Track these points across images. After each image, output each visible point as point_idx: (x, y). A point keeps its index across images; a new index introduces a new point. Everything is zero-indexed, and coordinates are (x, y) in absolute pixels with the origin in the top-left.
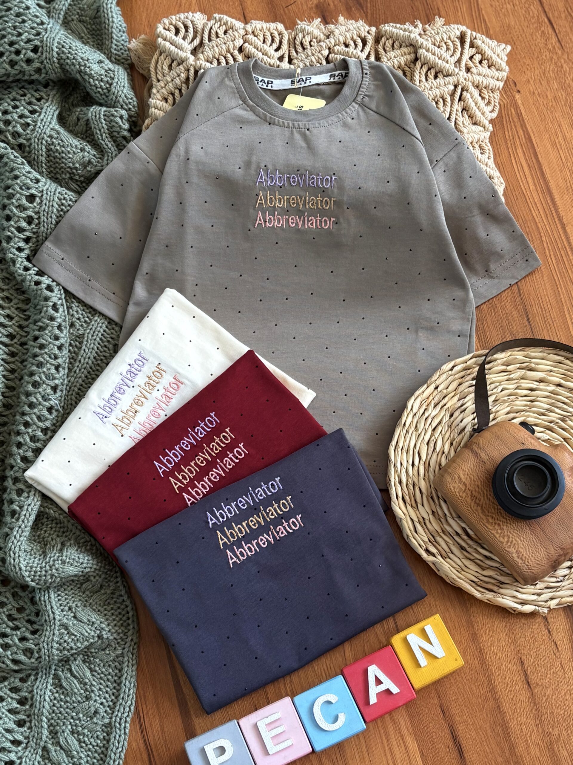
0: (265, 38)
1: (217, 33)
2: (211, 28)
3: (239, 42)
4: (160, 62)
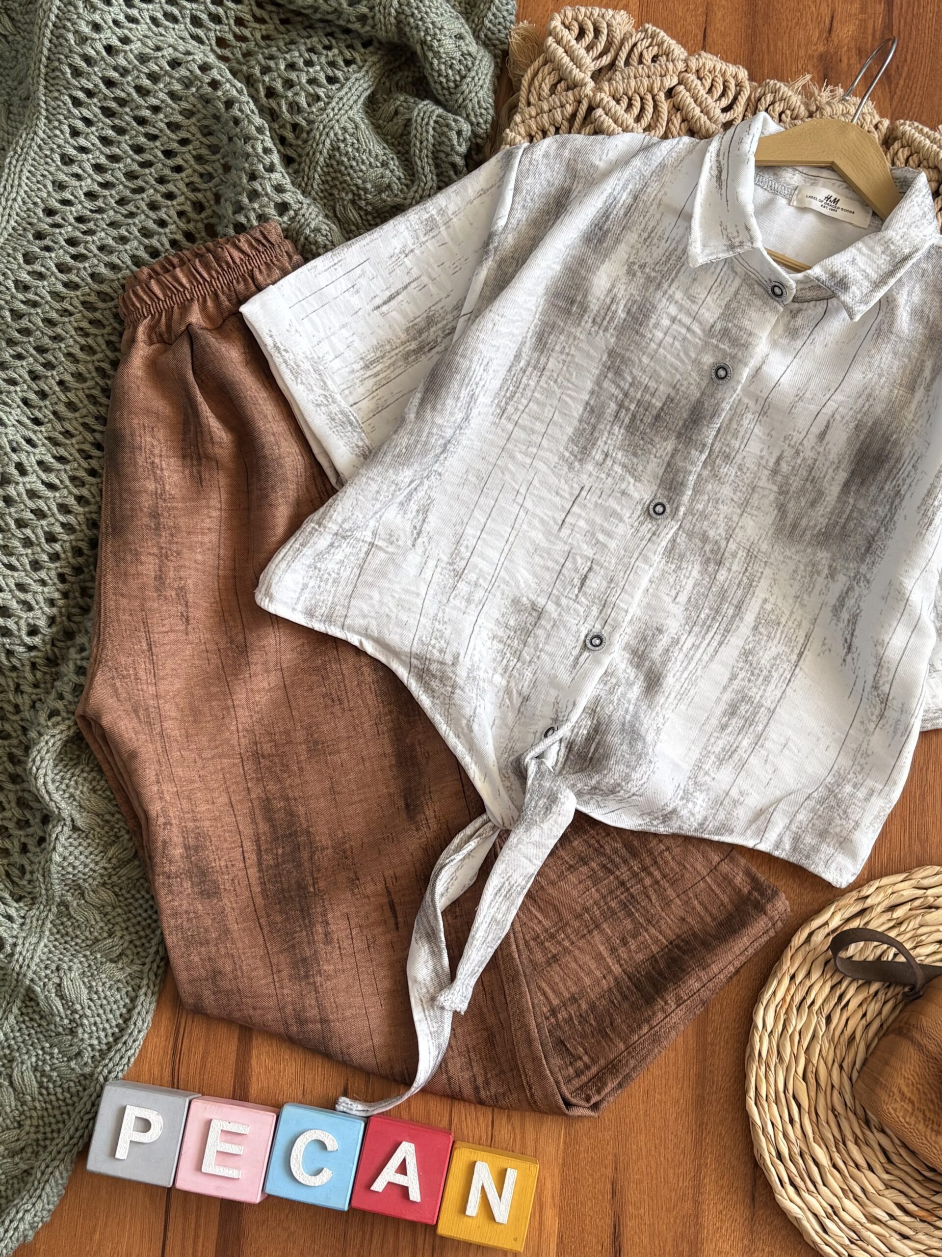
0: (712, 85)
1: (641, 55)
2: (635, 45)
3: (671, 81)
4: (540, 75)
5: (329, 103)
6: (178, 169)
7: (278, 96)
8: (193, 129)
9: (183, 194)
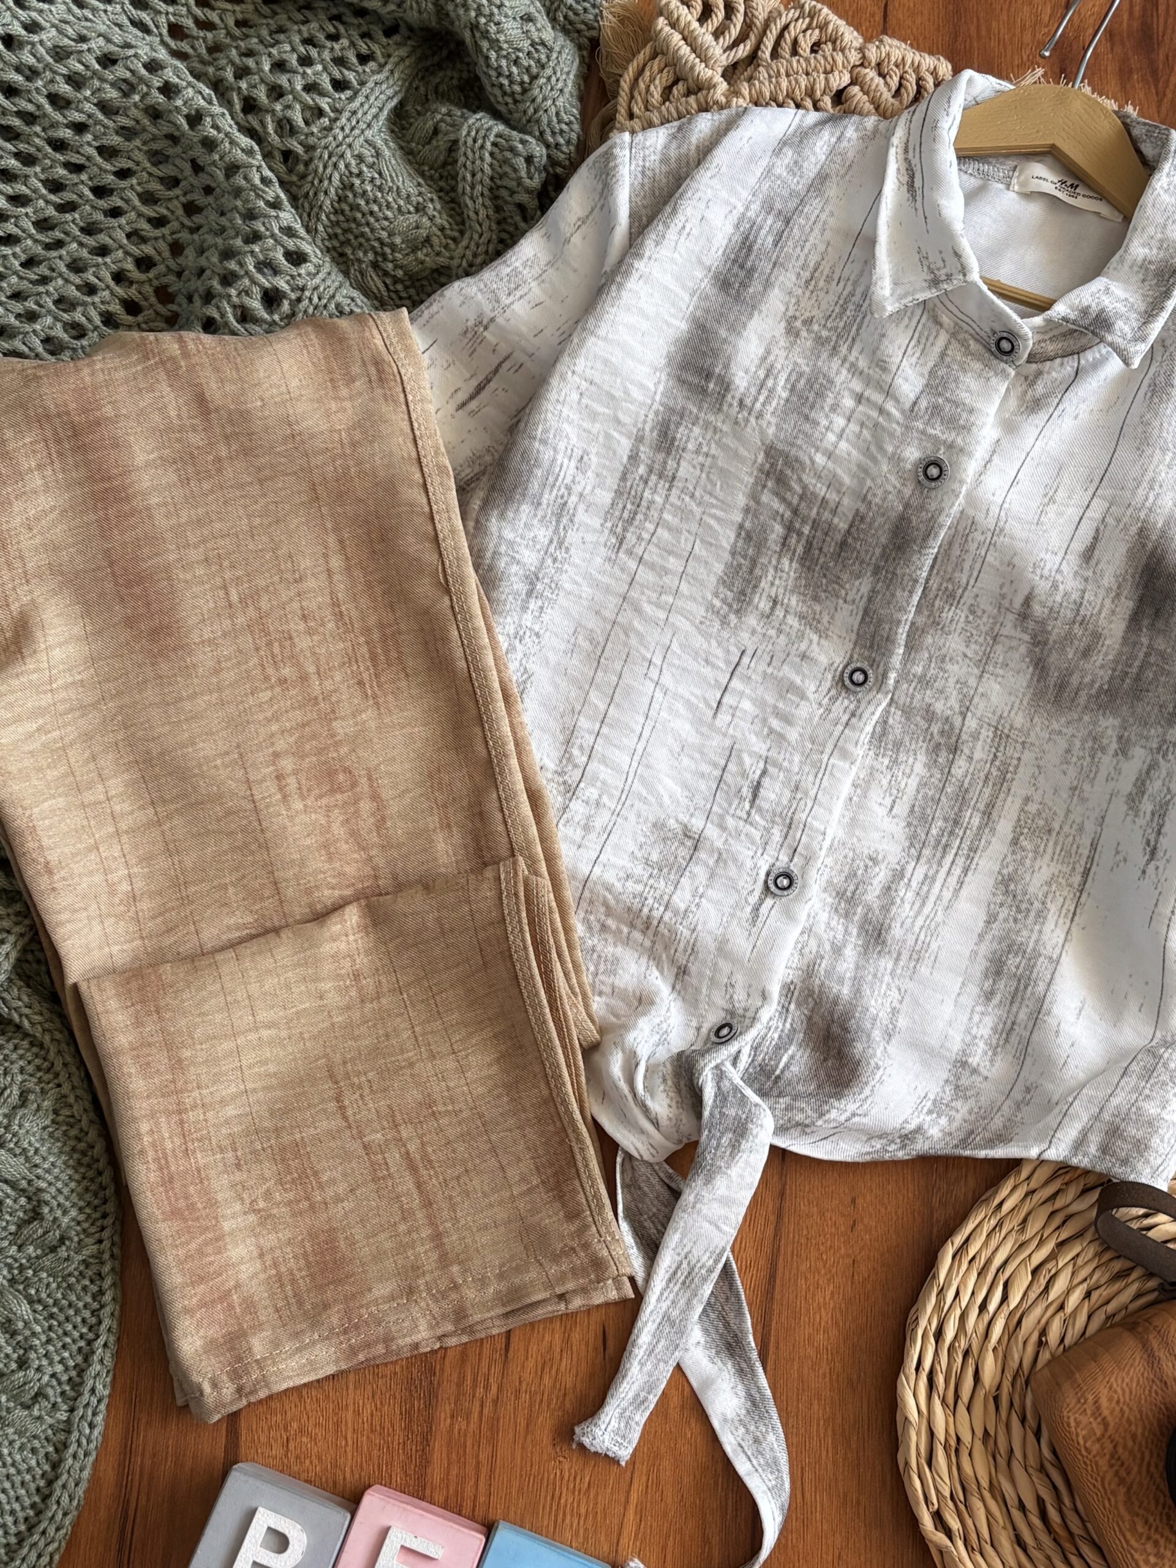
2: (786, 27)
3: (840, 79)
5: (336, 119)
6: (115, 213)
7: (260, 110)
8: (138, 156)
9: (121, 247)
